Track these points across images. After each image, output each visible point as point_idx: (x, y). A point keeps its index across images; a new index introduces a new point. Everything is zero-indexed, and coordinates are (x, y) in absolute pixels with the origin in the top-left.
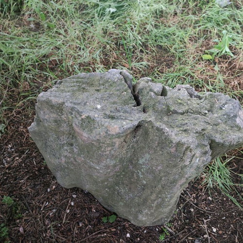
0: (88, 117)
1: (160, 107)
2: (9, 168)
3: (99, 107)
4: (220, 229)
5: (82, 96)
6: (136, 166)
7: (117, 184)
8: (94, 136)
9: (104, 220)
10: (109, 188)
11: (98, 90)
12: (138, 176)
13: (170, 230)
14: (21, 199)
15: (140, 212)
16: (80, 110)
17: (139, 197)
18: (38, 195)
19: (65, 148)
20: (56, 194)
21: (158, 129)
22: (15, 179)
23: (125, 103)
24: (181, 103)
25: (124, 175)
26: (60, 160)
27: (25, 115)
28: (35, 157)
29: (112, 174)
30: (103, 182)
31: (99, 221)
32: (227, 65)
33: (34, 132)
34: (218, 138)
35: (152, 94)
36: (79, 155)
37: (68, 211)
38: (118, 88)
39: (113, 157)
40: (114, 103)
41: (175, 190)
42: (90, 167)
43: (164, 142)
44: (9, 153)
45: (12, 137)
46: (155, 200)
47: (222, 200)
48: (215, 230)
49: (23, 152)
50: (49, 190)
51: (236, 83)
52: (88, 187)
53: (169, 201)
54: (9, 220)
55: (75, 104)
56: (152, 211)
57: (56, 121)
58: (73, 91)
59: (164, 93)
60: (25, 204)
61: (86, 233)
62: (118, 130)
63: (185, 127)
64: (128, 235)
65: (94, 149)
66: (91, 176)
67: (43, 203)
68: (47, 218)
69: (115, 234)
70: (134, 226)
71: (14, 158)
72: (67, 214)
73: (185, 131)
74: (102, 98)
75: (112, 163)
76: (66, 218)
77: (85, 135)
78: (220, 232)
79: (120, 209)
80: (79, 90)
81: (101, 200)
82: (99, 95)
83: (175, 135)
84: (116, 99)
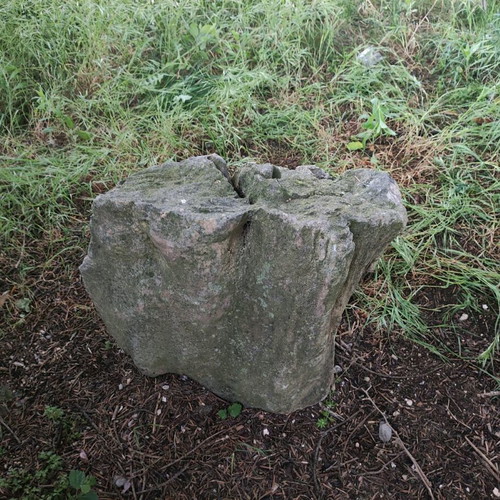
0: (170, 215)
1: (272, 193)
2: (46, 366)
3: (183, 201)
4: (419, 399)
5: (158, 193)
6: (255, 291)
7: (232, 334)
8: (183, 242)
9: (222, 414)
10: (221, 348)
11: (179, 183)
12: (260, 308)
13: (335, 414)
14: (74, 409)
15: (276, 374)
16: (158, 207)
17: (269, 346)
18: (103, 398)
19: (142, 281)
20: (134, 391)
21: (273, 217)
22: (61, 381)
23: (222, 193)
24: (303, 185)
25: (240, 314)
26: (135, 309)
27: (60, 280)
28: (90, 341)
29: (220, 314)
30: (208, 334)
31: (214, 419)
32: (390, 153)
35: (259, 176)
36: (165, 288)
37: (159, 412)
38: (207, 176)
39: (217, 279)
40: (205, 195)
41: (319, 314)
42: (186, 305)
43: (285, 233)
44: (42, 343)
45: (43, 316)
46: (293, 343)
47: (416, 357)
48: (410, 403)
49: (67, 338)
50: (121, 387)
51: (409, 177)
52: (187, 354)
53: (315, 340)
54: (59, 446)
55: (148, 201)
56: (294, 366)
57: (123, 238)
58: (143, 188)
59: (276, 174)
60: (83, 416)
61: (195, 440)
62: (215, 225)
63: (311, 211)
64: (266, 432)
65: (187, 267)
66: (186, 324)
67: (114, 410)
68: (124, 430)
69: (244, 433)
70: (273, 415)
71: (52, 349)
72: (158, 417)
73: (312, 214)
74: (186, 191)
75: (217, 290)
76: (158, 423)
77: (170, 244)
78: (420, 404)
79: (246, 386)
80: (152, 187)
82: (182, 188)
83: (296, 220)
84: (207, 190)
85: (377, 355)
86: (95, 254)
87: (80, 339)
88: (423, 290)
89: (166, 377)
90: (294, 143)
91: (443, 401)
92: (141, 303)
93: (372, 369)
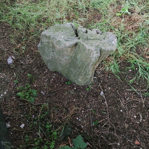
0: (59, 40)
1: (84, 37)
2: (28, 64)
3: (62, 37)
4: (112, 88)
5: (57, 33)
6: (76, 59)
7: (70, 67)
8: (61, 47)
9: (66, 83)
10: (68, 69)
11: (62, 31)
12: (77, 63)
13: (92, 88)
14: (34, 75)
15: (79, 78)
16: (56, 38)
17: (78, 72)
18: (41, 74)
19: (51, 53)
20: (48, 74)
21: (82, 45)
22: (31, 68)
23: (72, 36)
24: (92, 36)
25: (73, 64)
26: (49, 58)
27: (33, 43)
28: (39, 60)
29: (68, 63)
30: (65, 66)
31: (64, 83)
32: (128, 18)
33: (40, 47)
34: (103, 48)
35: (82, 32)
36: (56, 55)
37: (53, 80)
38: (69, 30)
39: (68, 56)
40: (68, 36)
41: (90, 67)
42: (60, 60)
43: (85, 49)
44: (28, 58)
45: (28, 52)
46: (83, 72)
47: (115, 78)
48: (109, 88)
49: (33, 58)
50: (45, 72)
51: (131, 28)
52: (60, 69)
53: (88, 73)
54: (30, 83)
55: (54, 36)
56: (83, 77)
57: (48, 42)
58: (54, 31)
59: (86, 32)
60: (36, 77)
61: (59, 87)
63: (92, 44)
64: (75, 88)
65: (61, 52)
66: (60, 64)
67: (43, 77)
68: (44, 82)
69: (70, 88)
70: (78, 85)
71: (30, 60)
72: (52, 81)
73: (92, 45)
74: (64, 34)
75: (68, 58)
76: (52, 82)
77: (58, 47)
78: (112, 89)
79: (72, 78)
80: (56, 31)
81: (65, 75)
83: (88, 47)
84: (69, 34)
85: (106, 76)
86: (41, 44)
87: (37, 59)
88: (122, 62)
89: (55, 72)
90: (101, 11)
91: (117, 89)
92: (51, 57)
93: (103, 79)
